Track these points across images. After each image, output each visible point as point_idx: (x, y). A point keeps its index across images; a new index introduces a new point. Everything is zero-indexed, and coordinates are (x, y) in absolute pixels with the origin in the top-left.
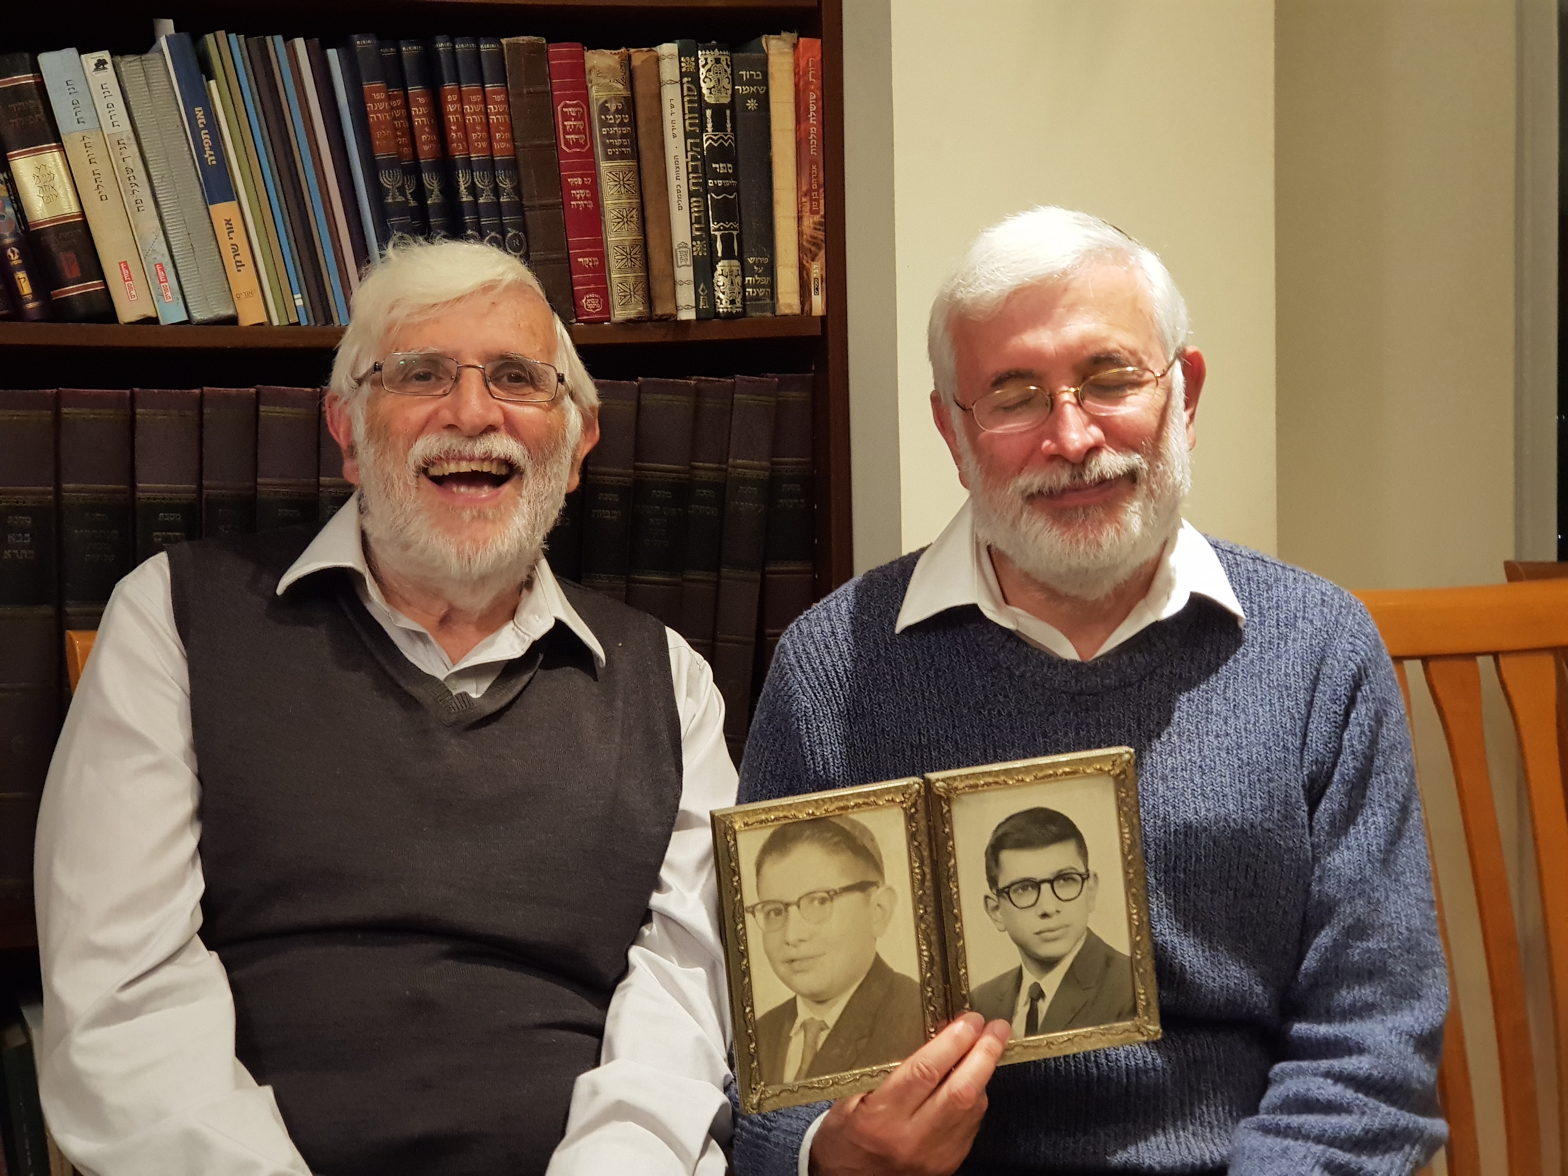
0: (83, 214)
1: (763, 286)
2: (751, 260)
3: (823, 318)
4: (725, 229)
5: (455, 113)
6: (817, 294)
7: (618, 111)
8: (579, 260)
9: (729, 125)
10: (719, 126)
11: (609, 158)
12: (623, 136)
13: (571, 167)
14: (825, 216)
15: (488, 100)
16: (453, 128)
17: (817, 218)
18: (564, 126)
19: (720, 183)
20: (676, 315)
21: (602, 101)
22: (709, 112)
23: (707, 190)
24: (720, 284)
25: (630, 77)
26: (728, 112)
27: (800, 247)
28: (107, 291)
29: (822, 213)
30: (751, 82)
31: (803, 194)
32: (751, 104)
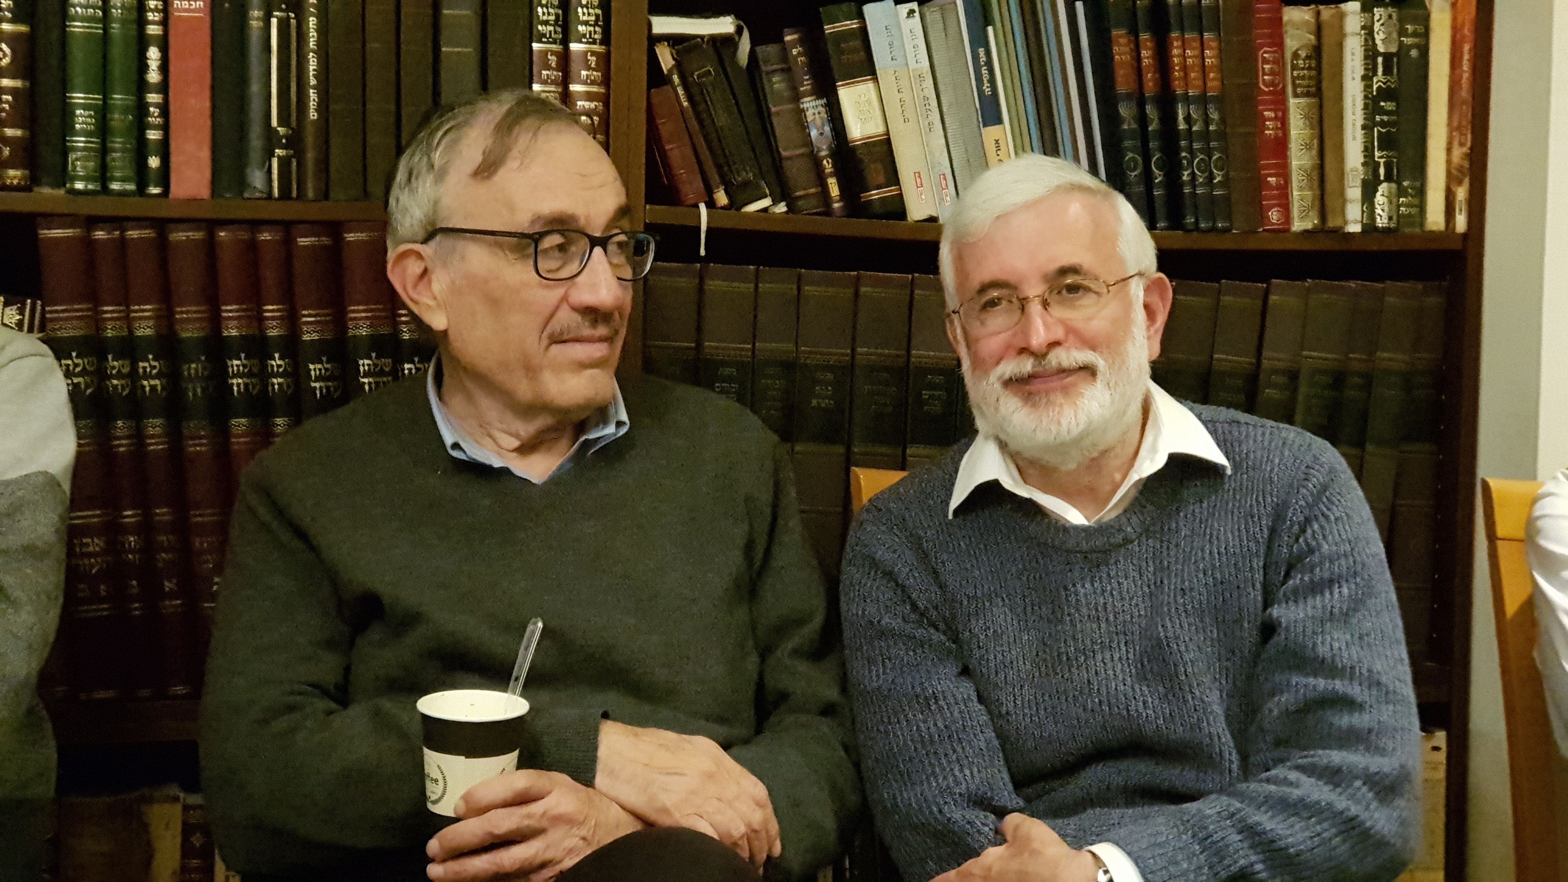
0: (887, 133)
1: (1416, 206)
2: (1405, 184)
3: (1465, 236)
4: (1388, 157)
5: (1178, 56)
6: (1460, 213)
7: (1308, 57)
8: (1269, 179)
9: (1395, 70)
10: (1387, 71)
11: (1296, 95)
12: (1310, 78)
13: (1265, 102)
14: (1471, 149)
15: (1205, 46)
16: (1177, 68)
17: (1465, 150)
18: (1263, 69)
19: (1385, 118)
20: (1342, 228)
21: (1294, 49)
22: (1380, 60)
23: (1375, 124)
24: (1381, 203)
25: (1318, 29)
26: (1395, 59)
27: (1449, 173)
28: (901, 195)
29: (1469, 144)
30: (1415, 34)
31: (1453, 128)
32: (1414, 53)
